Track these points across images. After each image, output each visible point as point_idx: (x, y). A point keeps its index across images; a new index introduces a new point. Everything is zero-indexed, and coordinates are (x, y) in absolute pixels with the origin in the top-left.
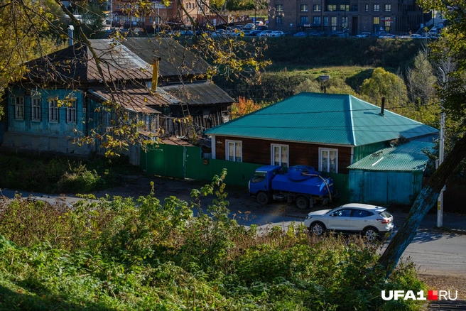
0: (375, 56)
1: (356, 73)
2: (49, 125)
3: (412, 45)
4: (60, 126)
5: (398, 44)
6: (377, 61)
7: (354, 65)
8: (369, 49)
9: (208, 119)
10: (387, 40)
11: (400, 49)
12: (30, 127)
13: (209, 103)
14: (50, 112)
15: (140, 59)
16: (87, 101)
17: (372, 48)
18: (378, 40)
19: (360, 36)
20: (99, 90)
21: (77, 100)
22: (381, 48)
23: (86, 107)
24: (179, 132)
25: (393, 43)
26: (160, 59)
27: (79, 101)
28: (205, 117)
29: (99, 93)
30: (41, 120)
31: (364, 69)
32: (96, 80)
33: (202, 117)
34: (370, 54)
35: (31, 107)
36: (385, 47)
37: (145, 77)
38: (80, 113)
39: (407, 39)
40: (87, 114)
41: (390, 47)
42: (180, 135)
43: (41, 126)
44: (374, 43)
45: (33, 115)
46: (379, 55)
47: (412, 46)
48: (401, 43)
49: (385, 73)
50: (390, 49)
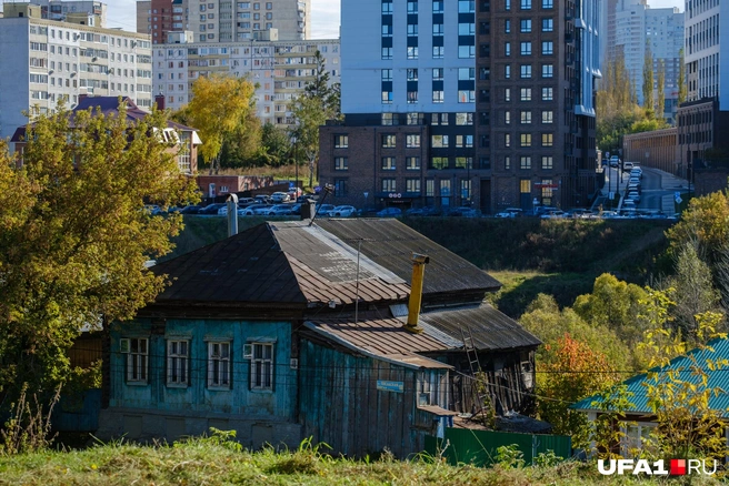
0: (541, 251)
1: (516, 284)
2: (207, 393)
3: (608, 231)
4: (233, 394)
5: (581, 230)
6: (546, 261)
7: (503, 269)
8: (526, 239)
9: (503, 379)
10: (559, 222)
11: (585, 238)
12: (162, 400)
13: (506, 346)
14: (211, 368)
15: (369, 260)
16: (299, 345)
17: (534, 237)
18: (543, 222)
19: (503, 215)
20: (324, 322)
21: (276, 344)
22: (548, 237)
23: (298, 357)
24: (460, 404)
25: (572, 228)
26: (427, 261)
27: (281, 345)
28: (497, 374)
29: (325, 328)
30: (189, 385)
31: (530, 275)
32: (320, 302)
33: (493, 375)
34: (531, 249)
35: (166, 357)
36: (556, 236)
37: (394, 297)
38: (282, 370)
39: (595, 220)
40: (298, 371)
41: (567, 235)
42: (462, 412)
43: (189, 396)
44: (536, 228)
45: (169, 372)
46: (547, 250)
47: (609, 234)
48: (585, 228)
49: (617, 283)
50: (566, 240)
